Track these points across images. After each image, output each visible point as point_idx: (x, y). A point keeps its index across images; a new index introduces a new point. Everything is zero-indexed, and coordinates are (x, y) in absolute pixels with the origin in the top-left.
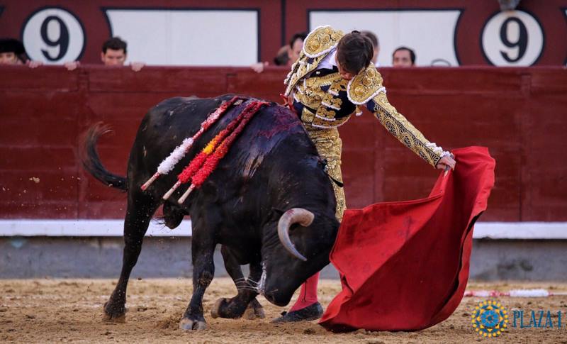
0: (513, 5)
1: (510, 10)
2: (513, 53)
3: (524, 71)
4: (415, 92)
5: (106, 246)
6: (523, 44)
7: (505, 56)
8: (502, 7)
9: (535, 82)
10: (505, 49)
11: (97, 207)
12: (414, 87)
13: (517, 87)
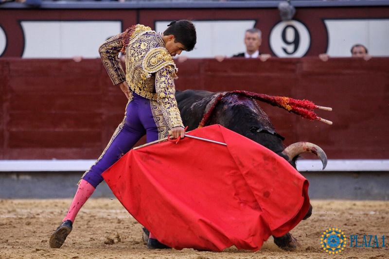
0: (290, 17)
1: (288, 20)
2: (290, 48)
3: (298, 61)
4: (225, 74)
5: (22, 177)
6: (296, 42)
7: (285, 50)
8: (283, 18)
9: (305, 67)
10: (285, 46)
11: (16, 152)
12: (225, 71)
13: (293, 71)
